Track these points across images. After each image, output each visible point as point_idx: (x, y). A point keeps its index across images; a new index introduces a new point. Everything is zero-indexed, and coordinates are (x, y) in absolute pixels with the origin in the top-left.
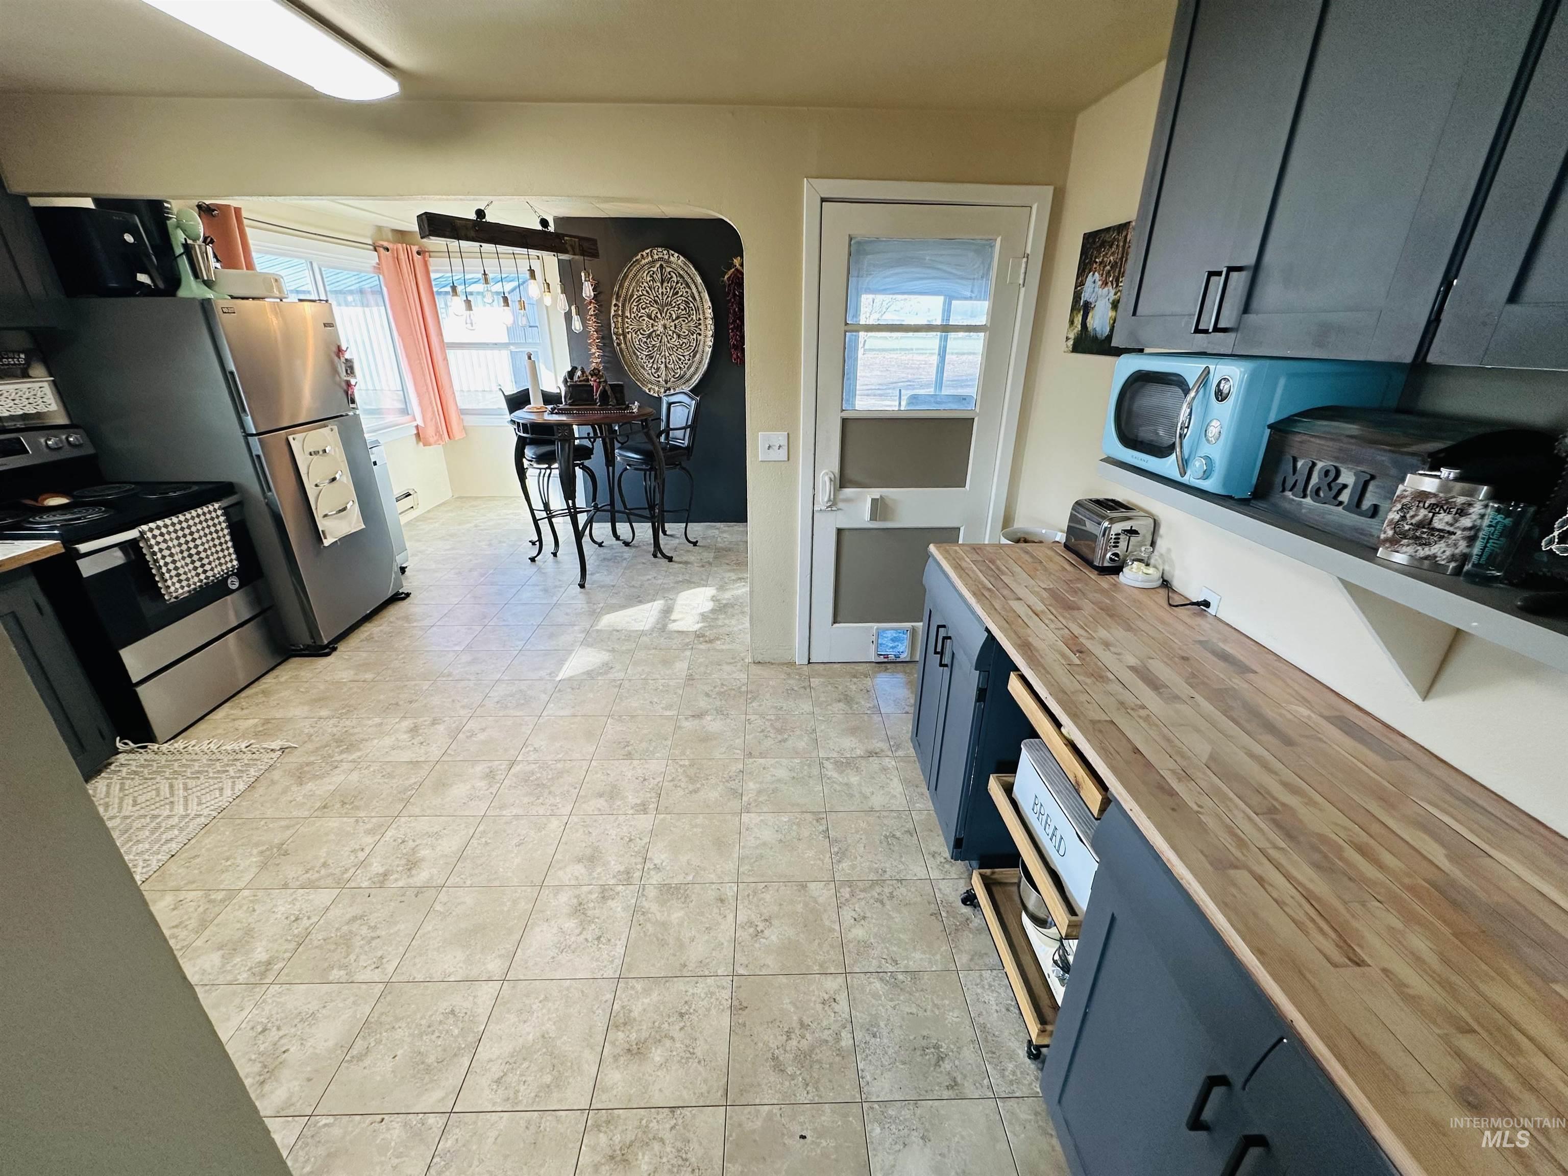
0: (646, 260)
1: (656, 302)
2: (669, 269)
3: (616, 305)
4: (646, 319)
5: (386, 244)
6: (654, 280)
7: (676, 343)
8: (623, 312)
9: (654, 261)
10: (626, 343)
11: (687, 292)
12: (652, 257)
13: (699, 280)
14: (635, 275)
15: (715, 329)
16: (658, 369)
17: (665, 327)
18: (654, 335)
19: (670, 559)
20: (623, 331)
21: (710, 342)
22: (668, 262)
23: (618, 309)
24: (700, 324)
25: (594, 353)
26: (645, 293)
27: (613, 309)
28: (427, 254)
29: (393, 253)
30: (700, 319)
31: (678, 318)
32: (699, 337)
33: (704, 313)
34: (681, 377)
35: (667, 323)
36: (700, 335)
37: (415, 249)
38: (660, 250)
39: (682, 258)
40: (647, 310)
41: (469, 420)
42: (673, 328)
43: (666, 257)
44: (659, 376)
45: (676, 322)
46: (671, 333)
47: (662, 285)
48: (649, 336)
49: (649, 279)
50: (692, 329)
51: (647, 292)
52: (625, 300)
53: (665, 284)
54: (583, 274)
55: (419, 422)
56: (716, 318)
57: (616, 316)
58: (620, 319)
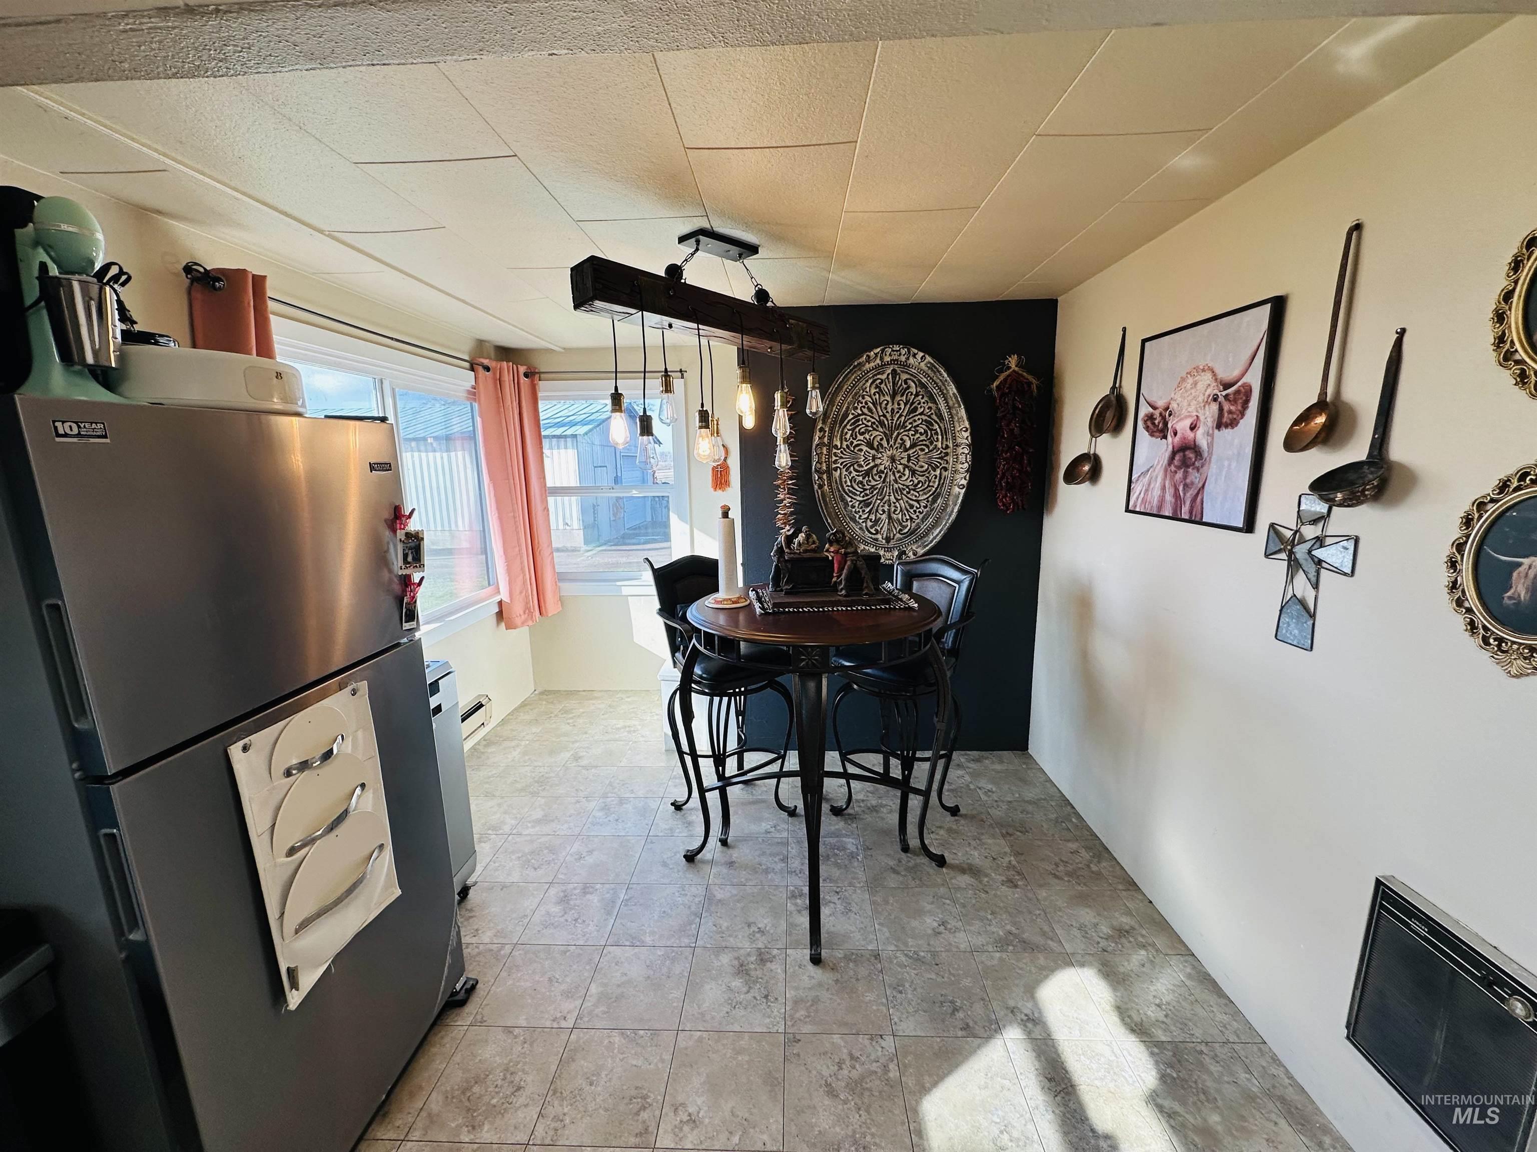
0: (872, 364)
1: (882, 423)
2: (904, 377)
3: (821, 430)
4: (865, 448)
5: (486, 362)
6: (881, 392)
7: (908, 483)
8: (831, 439)
9: (884, 365)
10: (830, 485)
11: (930, 408)
12: (882, 359)
13: (952, 389)
14: (854, 386)
15: (973, 460)
16: (876, 522)
17: (893, 459)
18: (875, 471)
19: (940, 861)
20: (828, 467)
21: (962, 480)
22: (905, 366)
23: (824, 436)
24: (947, 454)
25: (781, 501)
26: (865, 411)
27: (817, 435)
28: (537, 376)
29: (494, 374)
30: (947, 447)
31: (913, 446)
32: (945, 474)
33: (954, 438)
34: (912, 532)
35: (897, 453)
36: (946, 469)
37: (522, 369)
38: (896, 348)
39: (928, 359)
40: (867, 436)
41: (567, 589)
42: (904, 461)
43: (903, 358)
44: (877, 532)
45: (911, 452)
46: (900, 467)
47: (893, 398)
48: (868, 473)
49: (873, 391)
50: (935, 461)
51: (870, 410)
52: (835, 422)
53: (898, 398)
54: (809, 378)
55: (504, 596)
56: (975, 446)
57: (821, 445)
58: (825, 451)
